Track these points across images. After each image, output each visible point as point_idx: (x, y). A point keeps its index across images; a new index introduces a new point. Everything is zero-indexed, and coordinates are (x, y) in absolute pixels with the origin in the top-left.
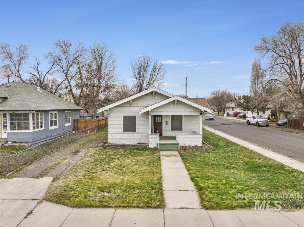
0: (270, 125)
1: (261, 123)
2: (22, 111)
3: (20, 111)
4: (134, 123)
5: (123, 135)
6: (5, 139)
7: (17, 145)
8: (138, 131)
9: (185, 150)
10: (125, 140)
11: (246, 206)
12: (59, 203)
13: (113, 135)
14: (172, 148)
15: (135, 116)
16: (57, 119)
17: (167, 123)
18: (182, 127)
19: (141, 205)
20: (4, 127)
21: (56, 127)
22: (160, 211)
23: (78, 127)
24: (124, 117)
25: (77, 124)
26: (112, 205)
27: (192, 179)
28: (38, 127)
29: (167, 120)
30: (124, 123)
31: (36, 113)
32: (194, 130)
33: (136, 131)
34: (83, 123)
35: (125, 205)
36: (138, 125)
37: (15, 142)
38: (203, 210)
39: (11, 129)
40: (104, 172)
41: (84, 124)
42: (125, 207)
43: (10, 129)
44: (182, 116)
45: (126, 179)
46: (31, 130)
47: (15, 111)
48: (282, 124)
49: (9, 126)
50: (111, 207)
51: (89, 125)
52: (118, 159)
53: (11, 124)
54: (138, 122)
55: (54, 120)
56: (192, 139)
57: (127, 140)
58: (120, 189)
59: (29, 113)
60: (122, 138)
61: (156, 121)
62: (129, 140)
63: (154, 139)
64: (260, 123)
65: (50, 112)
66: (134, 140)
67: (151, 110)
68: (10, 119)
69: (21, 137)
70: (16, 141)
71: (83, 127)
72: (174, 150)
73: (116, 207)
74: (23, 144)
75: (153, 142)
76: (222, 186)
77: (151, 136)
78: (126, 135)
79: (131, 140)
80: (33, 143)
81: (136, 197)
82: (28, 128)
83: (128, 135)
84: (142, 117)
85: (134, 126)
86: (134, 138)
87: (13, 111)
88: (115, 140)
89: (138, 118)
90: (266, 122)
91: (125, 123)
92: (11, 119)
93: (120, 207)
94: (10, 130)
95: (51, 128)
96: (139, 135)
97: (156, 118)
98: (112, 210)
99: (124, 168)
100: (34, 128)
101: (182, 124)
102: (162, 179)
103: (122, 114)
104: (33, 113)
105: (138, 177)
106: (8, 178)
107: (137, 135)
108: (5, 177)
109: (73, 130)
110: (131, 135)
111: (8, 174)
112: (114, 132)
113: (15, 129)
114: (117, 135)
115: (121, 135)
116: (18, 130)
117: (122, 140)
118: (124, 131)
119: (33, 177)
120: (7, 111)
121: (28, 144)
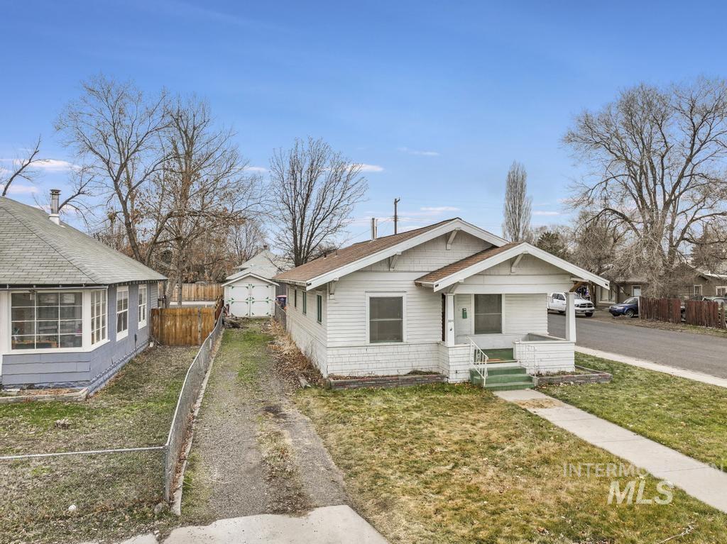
0: (595, 314)
2: (64, 285)
3: (58, 286)
4: (397, 317)
5: (370, 350)
7: (45, 396)
8: (409, 337)
9: (549, 384)
10: (375, 365)
13: (342, 351)
15: (401, 298)
16: (128, 310)
17: (465, 316)
18: (501, 324)
21: (126, 333)
23: (162, 329)
24: (372, 299)
25: (161, 322)
28: (98, 335)
29: (464, 306)
30: (372, 317)
31: (97, 292)
32: (530, 332)
33: (405, 338)
34: (178, 319)
36: (409, 322)
37: (31, 387)
39: (16, 345)
41: (182, 322)
43: (12, 344)
44: (501, 295)
46: (87, 346)
47: (38, 286)
48: (624, 309)
49: (11, 336)
51: (197, 325)
53: (15, 328)
54: (409, 315)
56: (551, 356)
57: (380, 365)
59: (81, 293)
60: (366, 359)
62: (384, 365)
63: (461, 360)
65: (117, 289)
66: (398, 365)
67: (465, 279)
68: (12, 312)
69: (53, 368)
70: (33, 384)
71: (178, 331)
72: (523, 385)
74: (65, 393)
75: (458, 368)
77: (454, 352)
78: (376, 350)
79: (390, 365)
80: (91, 387)
82: (77, 342)
83: (382, 350)
84: (417, 300)
85: (399, 326)
86: (398, 357)
87: (31, 286)
88: (349, 367)
89: (409, 304)
90: (589, 307)
91: (375, 318)
92: (17, 313)
94: (13, 348)
95: (118, 337)
96: (413, 348)
100: (95, 337)
101: (500, 316)
103: (366, 292)
104: (91, 294)
106: (192, 522)
107: (404, 349)
108: (176, 521)
109: (150, 340)
110: (391, 349)
111: (177, 509)
112: (346, 344)
113: (31, 346)
114: (353, 351)
115: (364, 351)
116: (40, 346)
117: (365, 366)
118: (373, 340)
119: (275, 512)
120: (11, 286)
121: (82, 393)
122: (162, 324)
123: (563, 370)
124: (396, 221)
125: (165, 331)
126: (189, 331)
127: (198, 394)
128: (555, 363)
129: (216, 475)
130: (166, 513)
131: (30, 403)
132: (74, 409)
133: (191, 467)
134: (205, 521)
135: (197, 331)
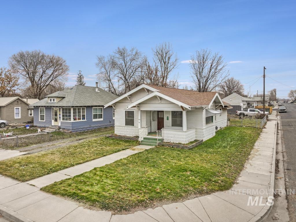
9: (162, 146)
13: (118, 127)
14: (153, 143)
15: (134, 111)
16: (103, 113)
17: (168, 119)
20: (59, 118)
21: (102, 119)
24: (126, 112)
28: (79, 119)
29: (168, 116)
30: (125, 118)
31: (82, 108)
37: (64, 129)
47: (63, 106)
53: (63, 116)
55: (98, 113)
56: (176, 136)
59: (71, 108)
60: (124, 130)
61: (159, 117)
62: (129, 133)
63: (143, 133)
65: (93, 108)
72: (153, 145)
80: (73, 130)
82: (70, 119)
87: (61, 106)
89: (136, 113)
92: (63, 113)
94: (62, 120)
95: (94, 120)
97: (159, 113)
100: (75, 119)
104: (73, 109)
107: (135, 128)
108: (12, 149)
110: (131, 128)
111: (15, 148)
112: (119, 125)
114: (121, 128)
115: (124, 128)
116: (66, 120)
117: (124, 133)
118: (126, 124)
120: (59, 106)
123: (180, 142)
124: (264, 77)
128: (177, 139)
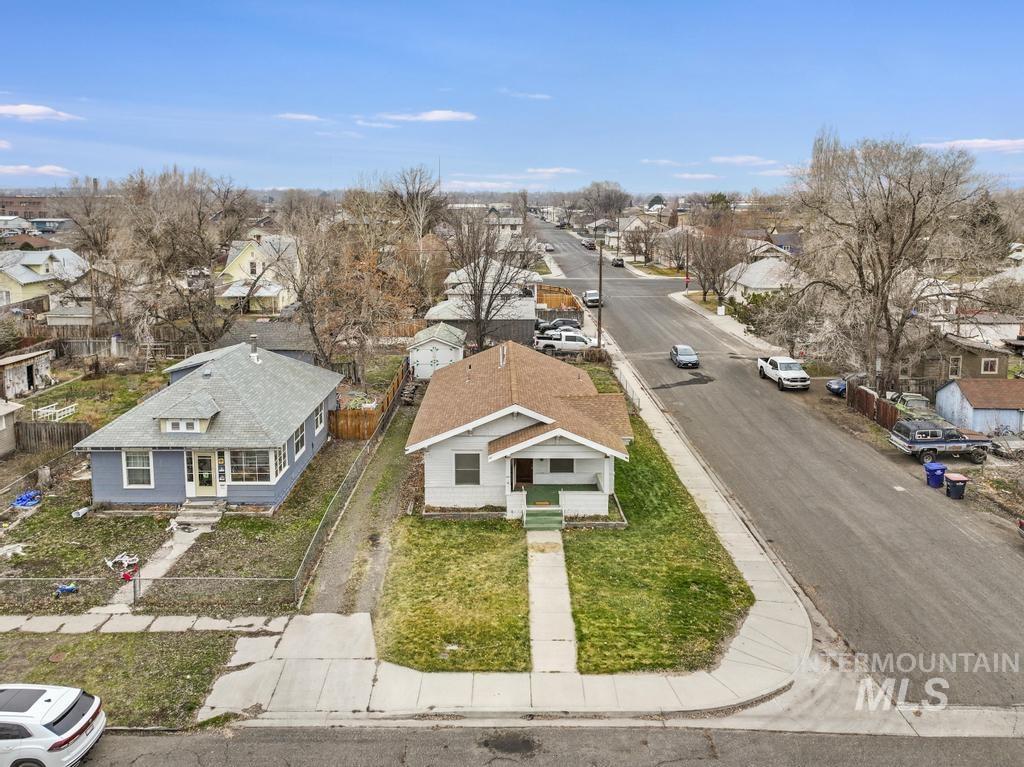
1: (789, 383)
2: (258, 448)
3: (255, 448)
5: (455, 490)
6: (224, 499)
7: (250, 512)
8: (485, 482)
9: (575, 528)
10: (459, 500)
11: (630, 669)
12: (402, 665)
13: (435, 490)
14: (550, 523)
15: (478, 455)
16: (304, 431)
19: (503, 668)
20: (220, 476)
21: (304, 449)
22: (525, 675)
23: (337, 427)
24: (456, 455)
26: (468, 668)
27: (574, 616)
28: (280, 468)
30: (456, 468)
33: (481, 482)
34: (349, 419)
35: (483, 668)
36: (484, 472)
37: (243, 504)
38: (578, 674)
39: (234, 479)
40: (441, 599)
41: (352, 421)
42: (484, 671)
43: (232, 479)
45: (477, 616)
46: (273, 481)
47: (244, 448)
49: (231, 473)
50: (467, 671)
51: (364, 424)
52: (455, 559)
53: (236, 469)
54: (484, 466)
55: (300, 437)
56: (588, 503)
57: (463, 500)
58: (473, 639)
60: (454, 495)
62: (466, 500)
63: (516, 503)
64: (786, 382)
66: (477, 500)
67: (511, 454)
68: (231, 460)
69: (254, 494)
71: (349, 428)
72: (553, 528)
73: (473, 670)
74: (261, 511)
75: (513, 508)
76: (612, 632)
77: (511, 496)
78: (460, 490)
79: (470, 500)
80: (276, 505)
81: (496, 655)
82: (264, 477)
83: (465, 490)
85: (477, 474)
86: (476, 495)
88: (440, 501)
89: (484, 459)
90: (802, 382)
91: (458, 468)
92: (234, 461)
93: (478, 670)
94: (233, 481)
95: (296, 458)
96: (487, 490)
98: (470, 675)
99: (470, 589)
100: (278, 471)
102: (531, 616)
103: (453, 451)
105: (495, 613)
106: (303, 613)
107: (481, 489)
108: (297, 611)
109: (328, 435)
110: (470, 490)
111: (299, 606)
112: (438, 485)
113: (241, 480)
114: (443, 490)
115: (451, 490)
116: (247, 480)
117: (452, 500)
118: (457, 483)
119: (339, 613)
120: (230, 448)
121: (270, 512)
122: (337, 422)
123: (598, 513)
125: (340, 428)
126: (357, 428)
127: (336, 519)
129: (323, 588)
130: (294, 608)
131: (243, 517)
132: (264, 524)
133: (313, 582)
134: (308, 613)
135: (364, 428)
